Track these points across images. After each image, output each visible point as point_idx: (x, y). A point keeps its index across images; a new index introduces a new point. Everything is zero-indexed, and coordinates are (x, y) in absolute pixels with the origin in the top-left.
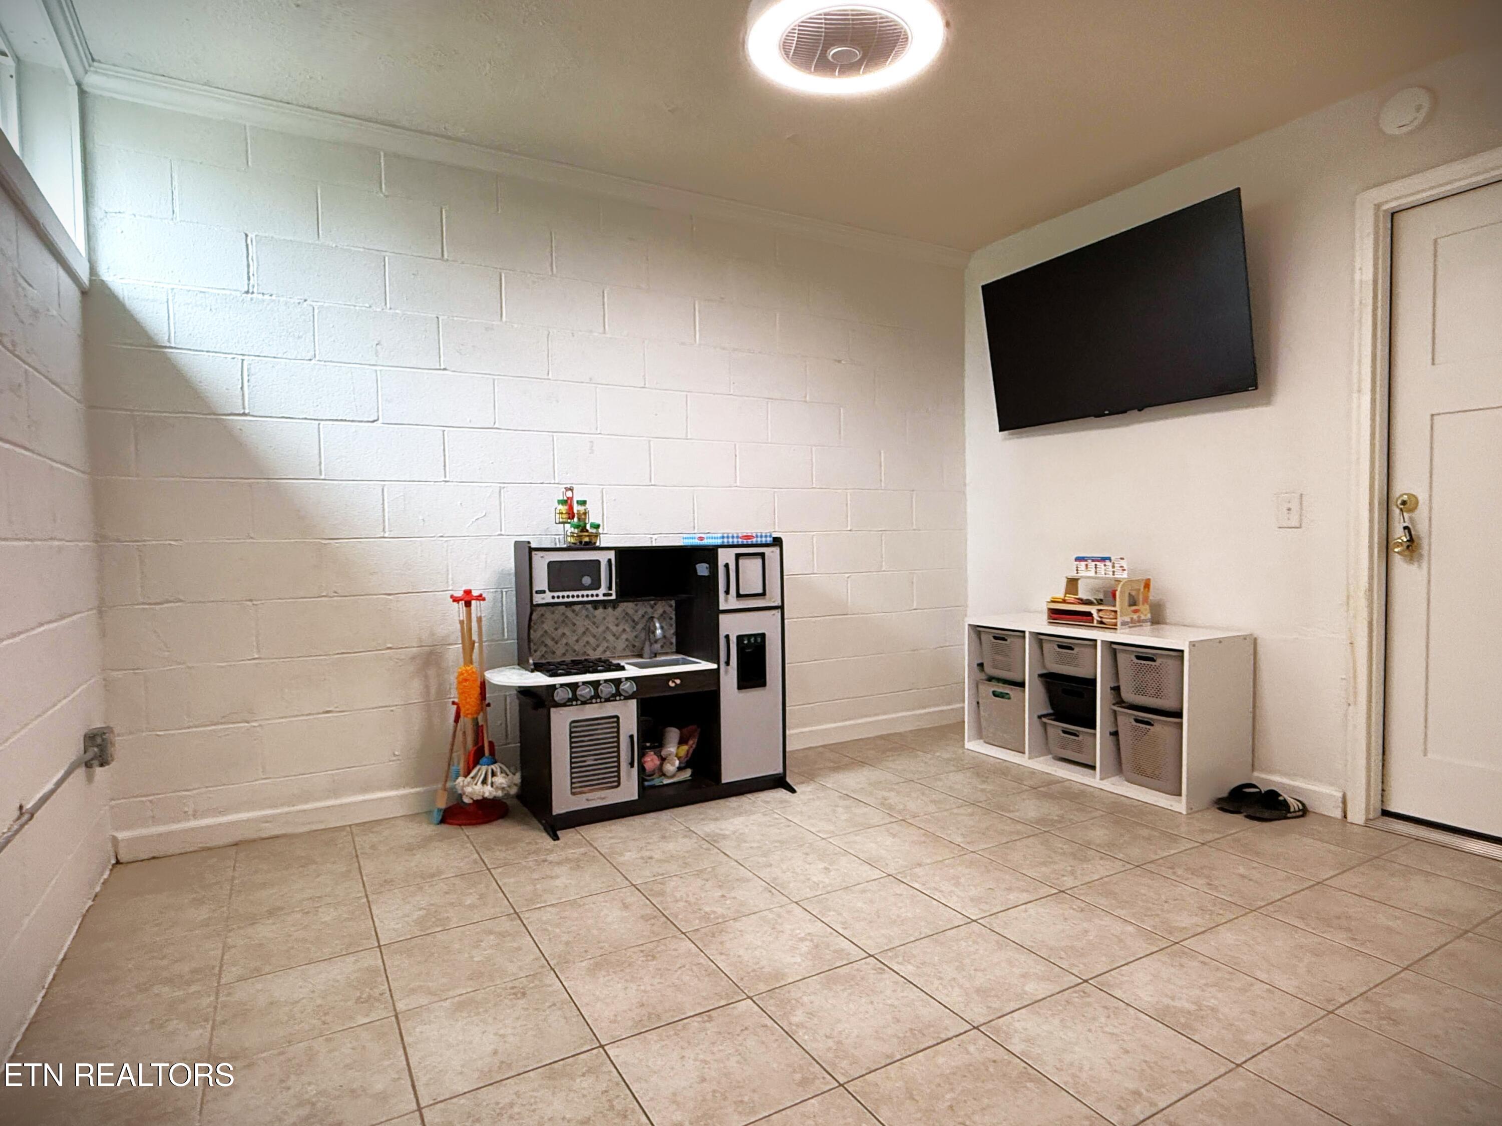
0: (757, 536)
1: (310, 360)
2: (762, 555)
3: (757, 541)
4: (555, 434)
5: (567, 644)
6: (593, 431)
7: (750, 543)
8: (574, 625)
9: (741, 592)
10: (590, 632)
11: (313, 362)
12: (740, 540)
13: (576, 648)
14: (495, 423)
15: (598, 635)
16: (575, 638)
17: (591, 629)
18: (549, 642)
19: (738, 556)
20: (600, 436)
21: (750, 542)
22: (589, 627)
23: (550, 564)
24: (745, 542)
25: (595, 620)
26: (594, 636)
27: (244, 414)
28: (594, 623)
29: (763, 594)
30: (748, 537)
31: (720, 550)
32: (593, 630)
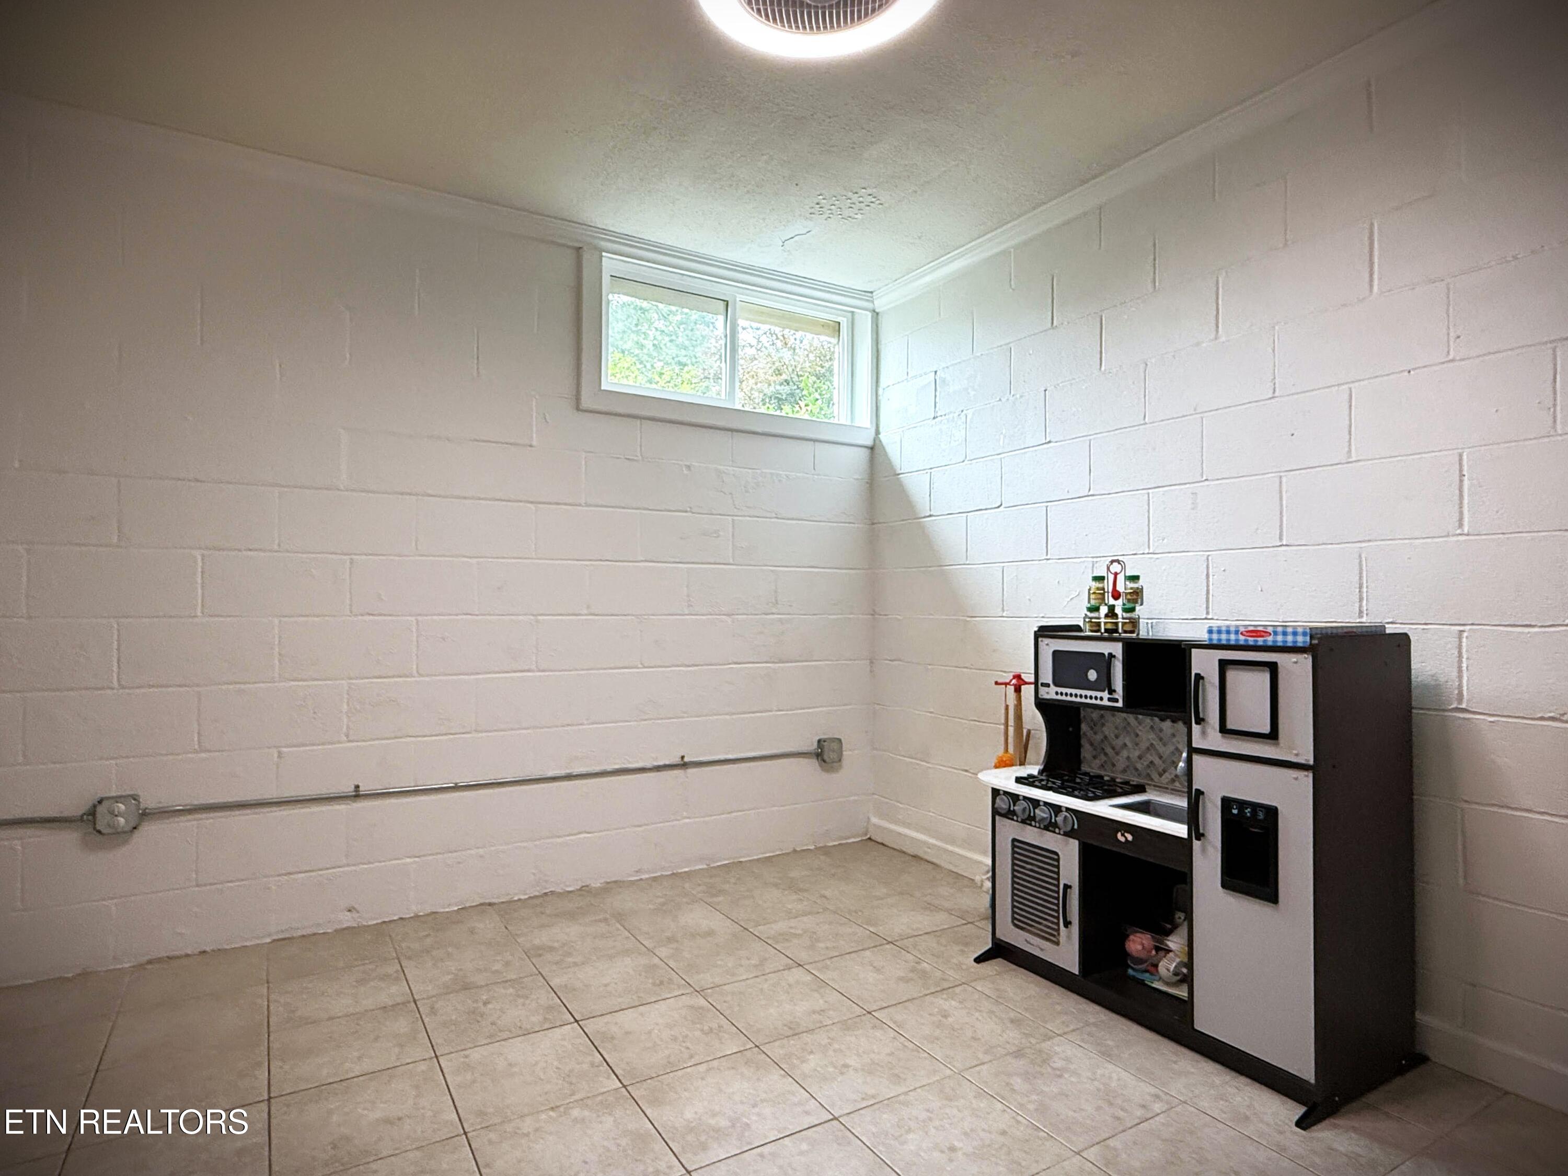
0: (1276, 633)
1: (963, 461)
2: (1273, 668)
3: (1275, 641)
4: (1150, 491)
5: (1128, 758)
6: (1200, 479)
7: (1260, 643)
8: (1137, 735)
9: (1230, 725)
10: (1155, 749)
11: (966, 462)
12: (1242, 638)
13: (1139, 766)
14: (1089, 490)
15: (1164, 757)
16: (1137, 753)
17: (1158, 747)
18: (1109, 750)
19: (1224, 665)
20: (1207, 483)
21: (1260, 641)
22: (1154, 743)
23: (1055, 653)
24: (1251, 641)
25: (1161, 735)
26: (1161, 757)
27: (930, 516)
28: (1161, 739)
29: (1273, 735)
30: (1256, 633)
31: (1193, 650)
32: (1161, 749)
